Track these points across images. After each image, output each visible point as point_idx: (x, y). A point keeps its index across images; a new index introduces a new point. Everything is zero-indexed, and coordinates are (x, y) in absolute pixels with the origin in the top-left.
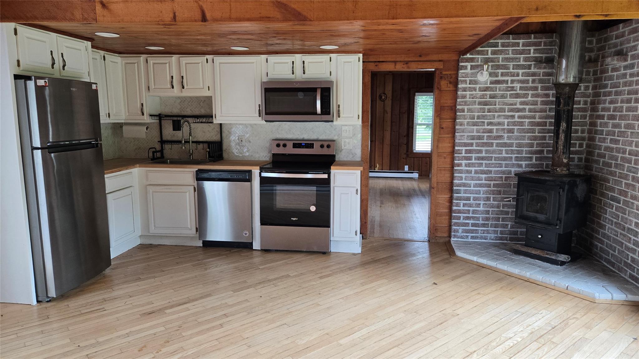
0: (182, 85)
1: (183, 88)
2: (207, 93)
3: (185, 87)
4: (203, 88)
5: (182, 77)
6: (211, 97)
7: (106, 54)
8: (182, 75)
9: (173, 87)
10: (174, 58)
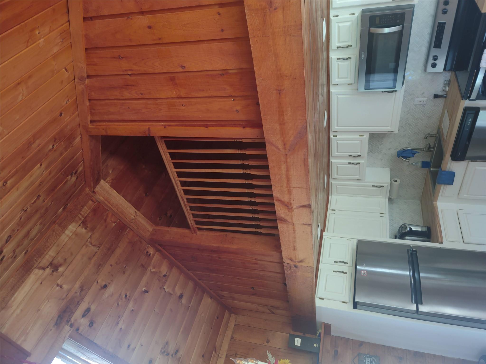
0: (357, 157)
1: (359, 156)
2: (366, 137)
3: (359, 154)
4: (361, 140)
5: (350, 156)
6: (369, 134)
7: (330, 208)
8: (348, 156)
9: (359, 163)
10: (332, 160)
